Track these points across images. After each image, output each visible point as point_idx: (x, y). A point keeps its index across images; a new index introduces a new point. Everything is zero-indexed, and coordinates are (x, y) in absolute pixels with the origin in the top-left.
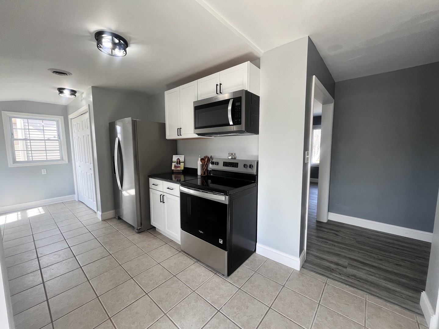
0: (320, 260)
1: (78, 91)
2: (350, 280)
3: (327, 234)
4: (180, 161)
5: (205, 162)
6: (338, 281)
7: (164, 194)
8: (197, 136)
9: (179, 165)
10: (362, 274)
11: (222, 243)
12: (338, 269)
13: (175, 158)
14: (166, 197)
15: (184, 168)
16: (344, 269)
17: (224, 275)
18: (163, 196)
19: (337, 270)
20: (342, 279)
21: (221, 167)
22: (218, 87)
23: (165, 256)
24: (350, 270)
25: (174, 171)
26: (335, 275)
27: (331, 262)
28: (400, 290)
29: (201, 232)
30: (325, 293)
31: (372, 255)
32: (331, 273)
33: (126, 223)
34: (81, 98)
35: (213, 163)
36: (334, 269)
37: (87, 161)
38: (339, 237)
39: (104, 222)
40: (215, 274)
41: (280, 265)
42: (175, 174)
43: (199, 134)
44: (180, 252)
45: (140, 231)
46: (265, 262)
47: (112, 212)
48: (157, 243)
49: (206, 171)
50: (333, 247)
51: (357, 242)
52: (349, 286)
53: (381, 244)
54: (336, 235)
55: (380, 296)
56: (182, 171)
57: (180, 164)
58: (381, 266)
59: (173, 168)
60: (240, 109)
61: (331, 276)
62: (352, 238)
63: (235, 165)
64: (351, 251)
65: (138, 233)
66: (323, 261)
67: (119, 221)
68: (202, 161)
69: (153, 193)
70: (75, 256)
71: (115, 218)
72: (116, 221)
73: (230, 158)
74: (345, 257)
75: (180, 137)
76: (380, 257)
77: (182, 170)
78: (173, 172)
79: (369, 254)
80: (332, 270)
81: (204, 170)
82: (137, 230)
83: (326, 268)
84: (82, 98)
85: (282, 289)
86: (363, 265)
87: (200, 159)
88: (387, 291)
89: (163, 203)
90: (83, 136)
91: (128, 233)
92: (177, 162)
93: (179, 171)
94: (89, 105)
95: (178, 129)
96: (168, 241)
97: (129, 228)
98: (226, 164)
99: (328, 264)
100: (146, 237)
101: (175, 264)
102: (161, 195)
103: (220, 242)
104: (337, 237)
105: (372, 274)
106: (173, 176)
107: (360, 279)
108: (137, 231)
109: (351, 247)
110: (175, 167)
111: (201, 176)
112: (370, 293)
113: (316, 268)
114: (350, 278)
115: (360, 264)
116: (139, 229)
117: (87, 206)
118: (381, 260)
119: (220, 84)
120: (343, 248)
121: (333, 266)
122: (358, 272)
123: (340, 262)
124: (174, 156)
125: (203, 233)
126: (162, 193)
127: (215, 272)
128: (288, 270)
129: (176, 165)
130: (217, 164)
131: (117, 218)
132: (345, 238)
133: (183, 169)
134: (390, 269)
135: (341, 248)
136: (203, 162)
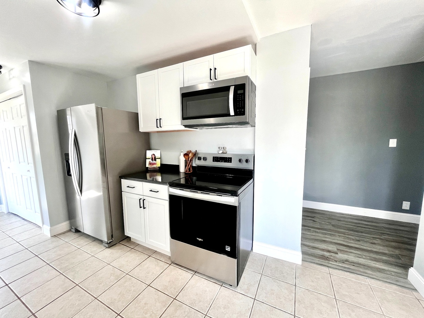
0: (313, 249)
1: (5, 66)
2: (346, 266)
3: (306, 221)
4: (155, 157)
5: (189, 158)
6: (338, 269)
7: (145, 198)
8: (183, 128)
9: (155, 162)
10: (352, 258)
11: (229, 250)
12: (332, 256)
13: (149, 154)
14: (148, 202)
15: (161, 164)
16: (337, 256)
17: (231, 286)
18: (143, 200)
19: (332, 258)
20: (340, 266)
21: (210, 163)
22: (213, 72)
23: (153, 273)
24: (341, 256)
25: (149, 169)
26: (333, 263)
27: (323, 250)
28: (387, 268)
29: (200, 240)
30: (335, 285)
31: (349, 236)
32: (329, 262)
33: (88, 236)
34: (9, 76)
35: (199, 159)
36: (329, 257)
37: (22, 160)
38: (317, 223)
39: (55, 239)
40: (221, 286)
41: (281, 261)
42: (149, 172)
43: (186, 126)
44: (170, 265)
45: (110, 245)
46: (266, 260)
47: (66, 223)
48: (137, 258)
49: (191, 167)
50: (317, 234)
51: (333, 225)
52: (350, 273)
53: (352, 225)
54: (314, 221)
55: (378, 278)
56: (158, 169)
57: (155, 160)
58: (362, 247)
59: (147, 166)
60: (243, 98)
61: (330, 265)
62: (328, 222)
63: (229, 160)
64: (332, 235)
65: (109, 247)
66: (316, 250)
67: (77, 235)
68: (185, 156)
69: (126, 197)
70: (19, 298)
71: (70, 231)
72: (73, 236)
73: (221, 152)
74: (331, 243)
75: (160, 129)
76: (358, 238)
77: (159, 167)
78: (147, 170)
79: (347, 236)
80: (328, 259)
81: (188, 167)
82: (108, 243)
83: (321, 256)
84: (11, 77)
85: (295, 290)
86: (348, 248)
87: (182, 155)
88: (380, 272)
89: (144, 208)
90: (14, 128)
91: (95, 249)
92: (152, 158)
93: (155, 169)
94: (24, 86)
95: (157, 119)
96: (151, 253)
97: (94, 243)
98: (216, 159)
99: (321, 253)
100: (121, 252)
101: (169, 282)
102: (140, 200)
103: (226, 249)
104: (315, 223)
105: (360, 256)
106: (148, 175)
107: (353, 263)
108: (107, 245)
109: (331, 232)
110: (150, 164)
111: (185, 173)
112: (369, 277)
113: (313, 258)
114: (345, 263)
115: (345, 247)
116: (110, 243)
117: (24, 219)
118: (359, 241)
119: (215, 69)
120: (325, 234)
121: (327, 254)
122: (349, 257)
123: (330, 249)
124: (148, 152)
125: (202, 240)
126: (141, 197)
127: (221, 283)
128: (291, 265)
129: (152, 162)
130: (205, 159)
131: (74, 231)
132: (322, 223)
133: (159, 165)
134: (369, 249)
135: (323, 234)
136: (187, 157)
